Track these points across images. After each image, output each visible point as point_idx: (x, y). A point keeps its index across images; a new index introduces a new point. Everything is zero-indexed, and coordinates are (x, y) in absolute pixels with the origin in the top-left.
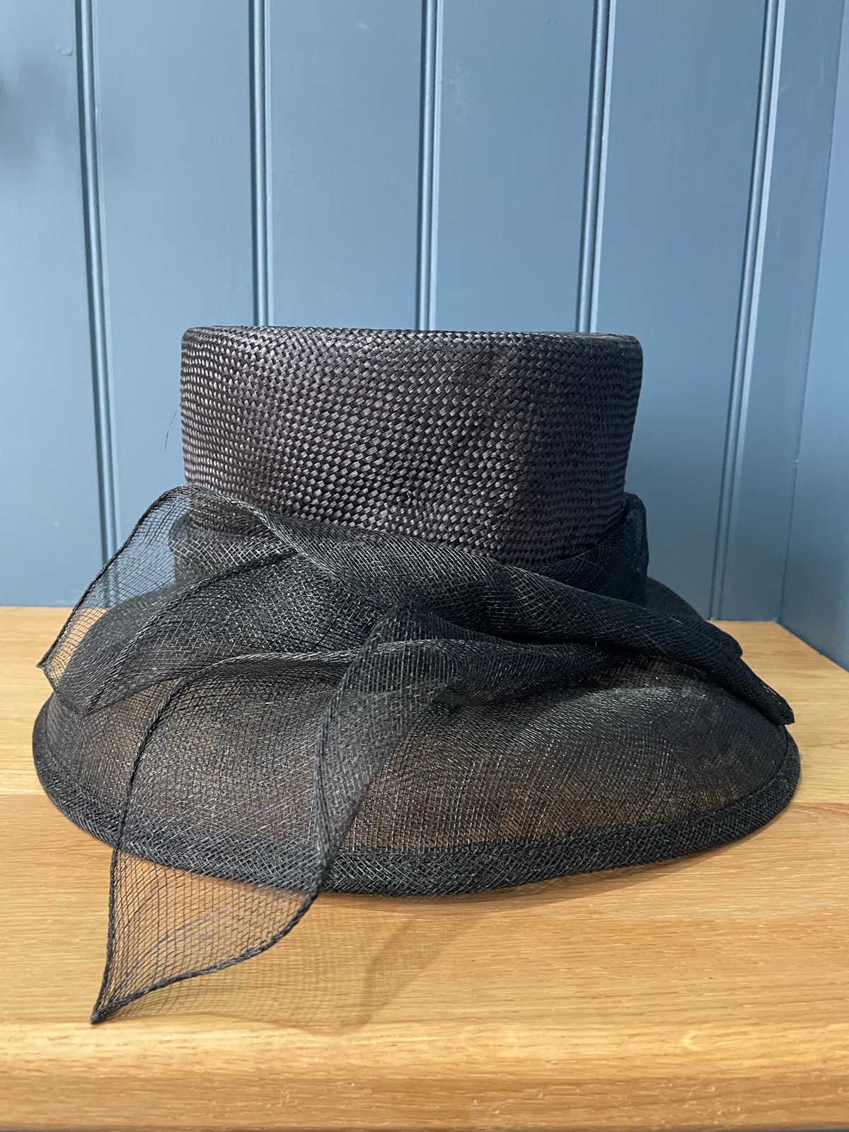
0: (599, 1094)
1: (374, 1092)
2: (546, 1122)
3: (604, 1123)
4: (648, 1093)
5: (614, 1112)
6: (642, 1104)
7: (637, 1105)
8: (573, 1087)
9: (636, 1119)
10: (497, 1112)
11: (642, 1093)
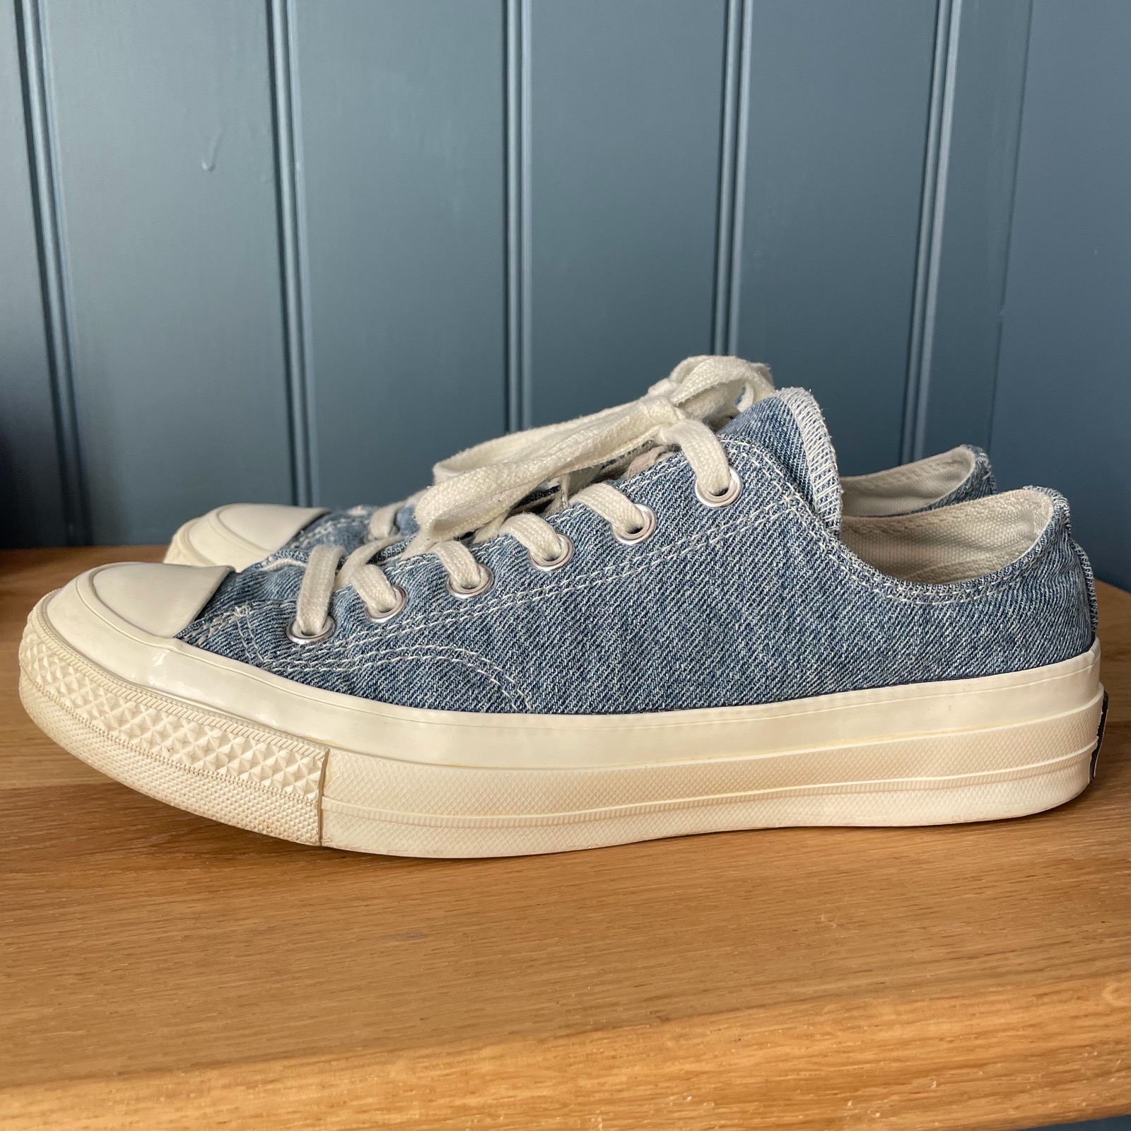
0: (1007, 1075)
1: (717, 1104)
2: (940, 1121)
3: (1013, 1114)
4: (1067, 1068)
5: (1023, 1099)
6: (1060, 1082)
7: (1053, 1085)
8: (975, 1070)
9: (1051, 1105)
10: (878, 1115)
11: (1060, 1068)
